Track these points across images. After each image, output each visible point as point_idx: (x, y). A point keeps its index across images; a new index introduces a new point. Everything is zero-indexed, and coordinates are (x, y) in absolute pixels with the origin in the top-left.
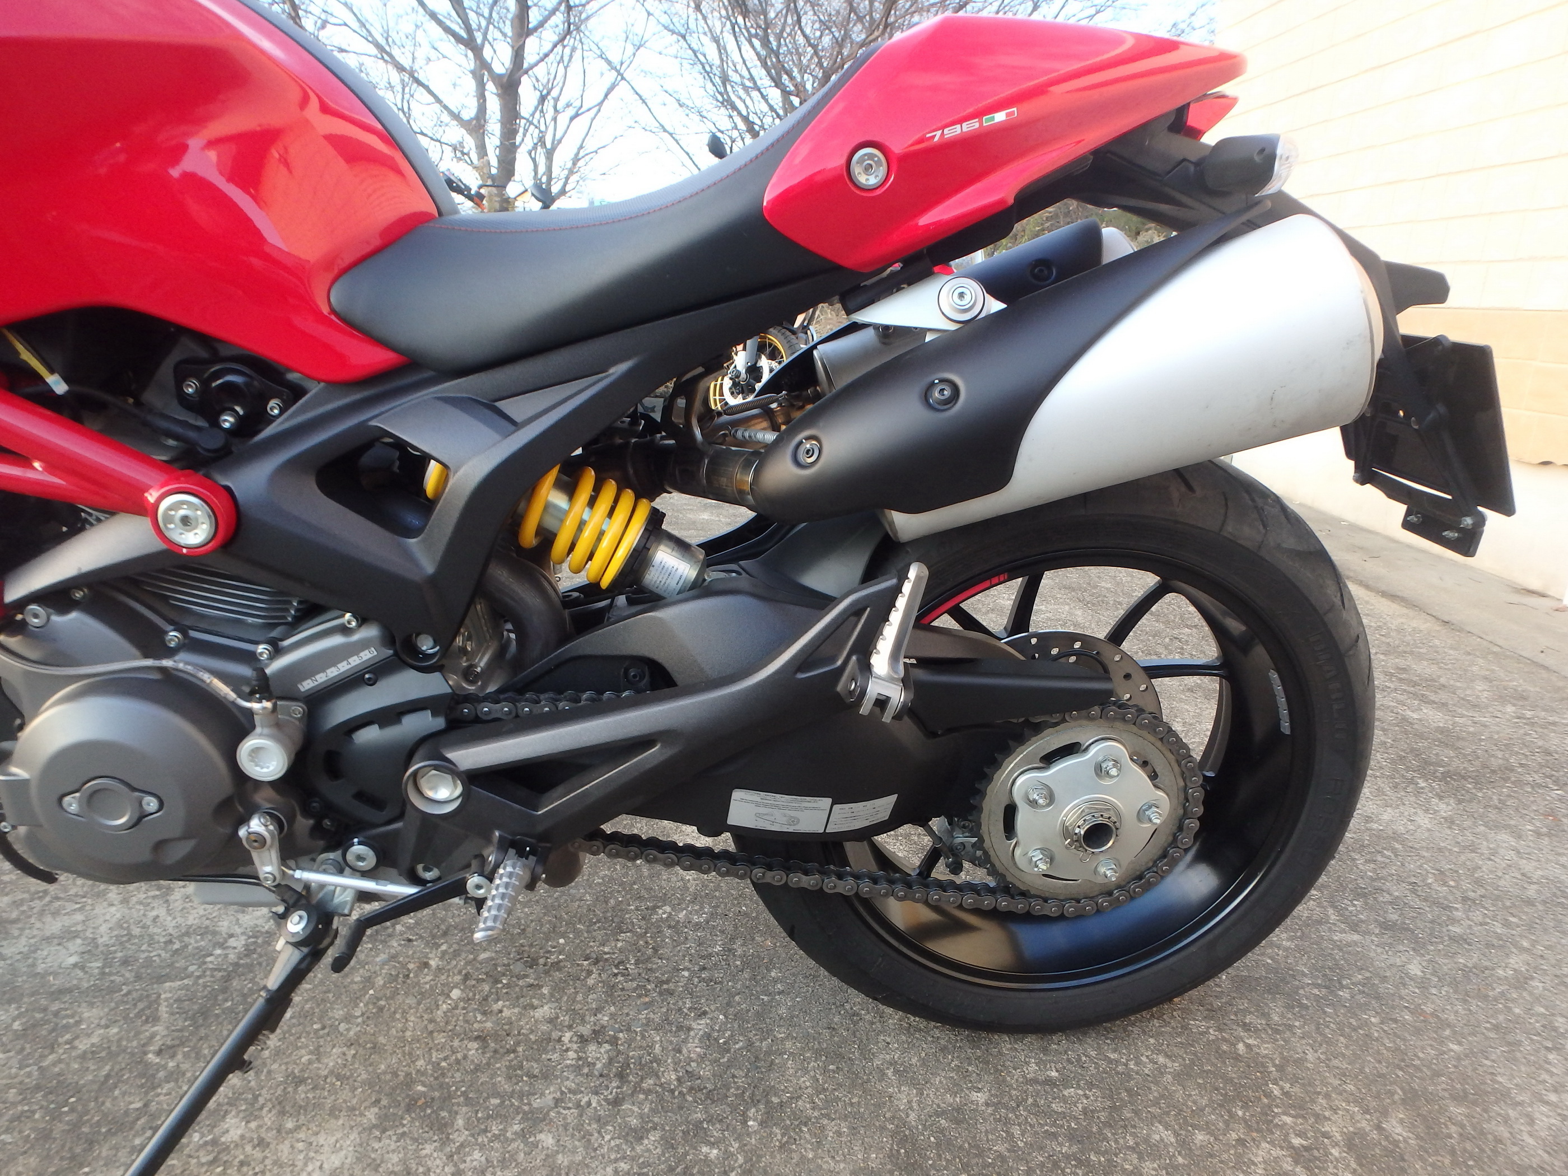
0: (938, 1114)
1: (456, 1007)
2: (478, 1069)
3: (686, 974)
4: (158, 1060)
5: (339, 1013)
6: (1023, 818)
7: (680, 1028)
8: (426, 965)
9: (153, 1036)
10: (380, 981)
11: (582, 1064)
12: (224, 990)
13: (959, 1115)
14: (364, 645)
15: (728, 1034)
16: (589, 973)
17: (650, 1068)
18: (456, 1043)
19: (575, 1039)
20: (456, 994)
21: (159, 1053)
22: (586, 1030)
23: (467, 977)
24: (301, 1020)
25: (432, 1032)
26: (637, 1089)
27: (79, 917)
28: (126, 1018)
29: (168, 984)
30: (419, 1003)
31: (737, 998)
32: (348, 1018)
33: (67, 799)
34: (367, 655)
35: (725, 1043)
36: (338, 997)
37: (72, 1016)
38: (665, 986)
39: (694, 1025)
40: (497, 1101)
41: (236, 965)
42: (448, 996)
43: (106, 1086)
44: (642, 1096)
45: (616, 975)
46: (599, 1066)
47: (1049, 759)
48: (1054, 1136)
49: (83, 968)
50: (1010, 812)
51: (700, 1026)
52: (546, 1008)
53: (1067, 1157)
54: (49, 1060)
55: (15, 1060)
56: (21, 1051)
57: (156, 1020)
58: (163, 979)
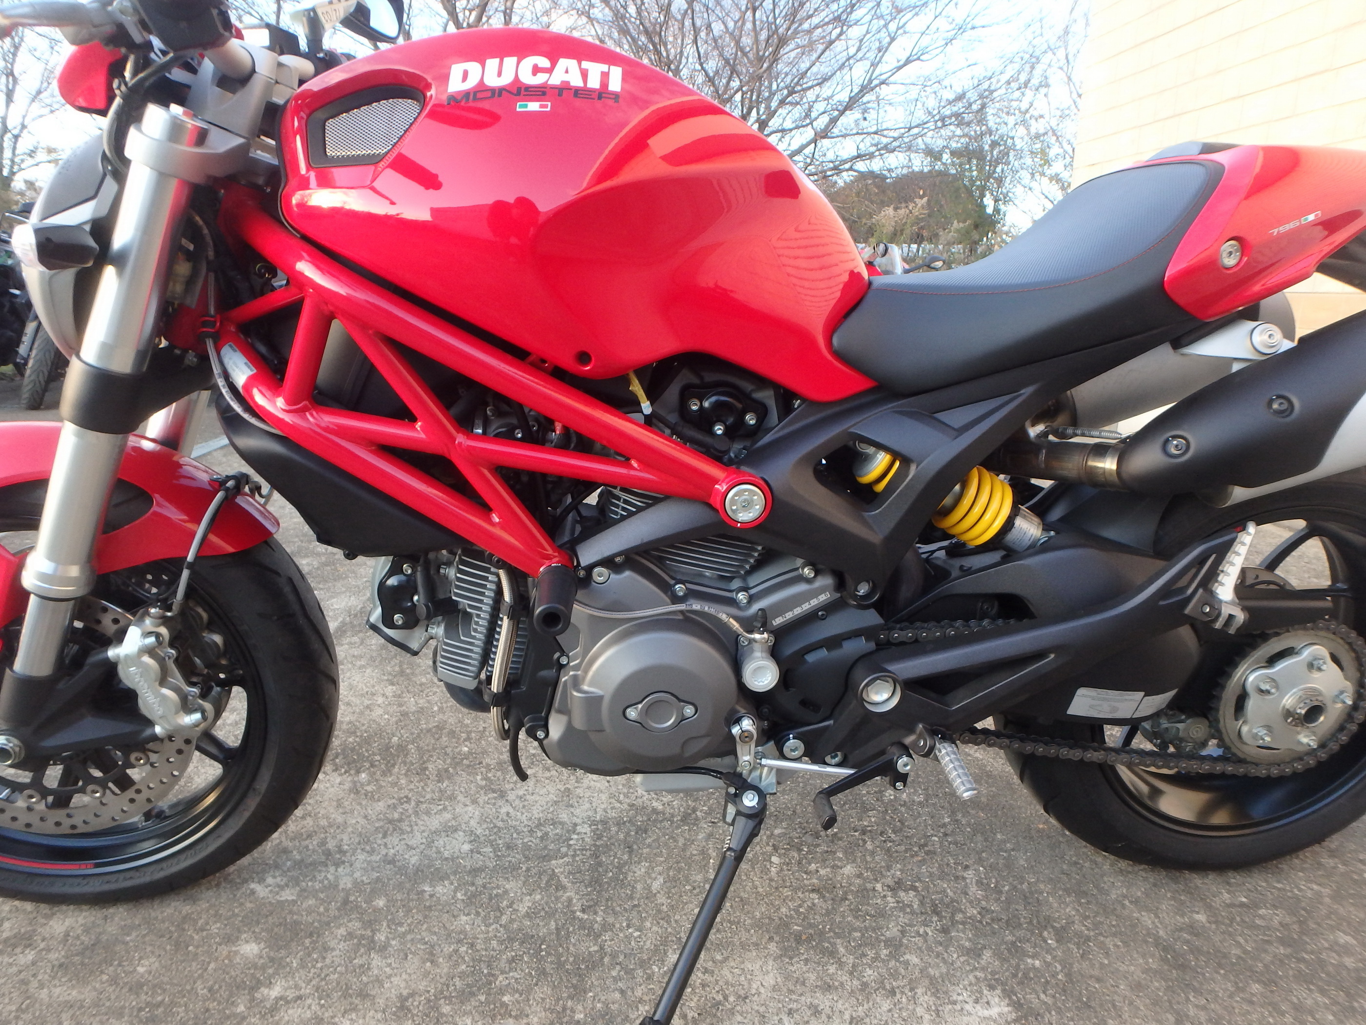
0: (1181, 930)
1: (782, 870)
2: (829, 912)
3: (936, 839)
4: (586, 917)
6: (1251, 705)
7: (957, 878)
9: (570, 900)
11: (903, 907)
12: (600, 864)
13: (1192, 929)
14: (822, 590)
15: (994, 880)
16: (865, 842)
17: (953, 907)
18: (800, 894)
19: (885, 888)
21: (583, 911)
22: (889, 881)
24: (674, 884)
25: (777, 888)
26: (954, 923)
27: (447, 816)
28: (540, 887)
29: (554, 862)
30: (754, 868)
31: (984, 855)
33: (628, 710)
34: (823, 598)
35: (995, 887)
37: (498, 887)
38: (926, 849)
39: (965, 875)
40: (857, 934)
43: (561, 936)
44: (960, 926)
45: (885, 841)
46: (915, 906)
47: (1272, 661)
48: (1268, 942)
49: (479, 853)
50: (1242, 699)
51: (969, 874)
52: (849, 867)
53: (1287, 956)
54: (504, 919)
55: (478, 921)
56: (478, 914)
57: (564, 888)
58: (547, 858)
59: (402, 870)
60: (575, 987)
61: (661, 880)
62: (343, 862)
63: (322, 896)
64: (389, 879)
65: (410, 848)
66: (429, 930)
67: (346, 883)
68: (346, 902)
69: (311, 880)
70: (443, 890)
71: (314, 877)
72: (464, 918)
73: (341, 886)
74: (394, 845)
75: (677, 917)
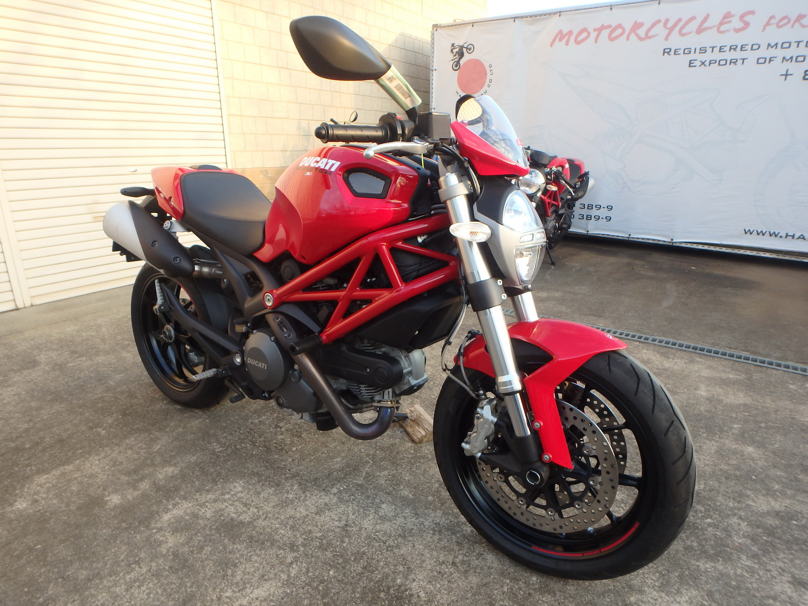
2: (306, 431)
5: (324, 455)
8: (293, 460)
9: (369, 468)
10: (308, 460)
12: (346, 475)
20: (294, 449)
21: (370, 462)
23: (287, 452)
28: (374, 476)
29: (360, 483)
32: (322, 453)
36: (321, 460)
37: (387, 483)
41: (339, 482)
42: (297, 450)
43: (383, 459)
49: (381, 501)
54: (394, 472)
55: (403, 475)
56: (401, 478)
57: (367, 473)
58: (361, 486)
59: (415, 508)
60: (393, 446)
61: (335, 460)
62: (436, 524)
63: (450, 511)
64: (422, 506)
65: (405, 518)
66: (420, 480)
67: (439, 513)
68: (443, 504)
69: (452, 521)
70: (405, 492)
71: (450, 522)
72: (407, 479)
73: (441, 512)
74: (411, 522)
75: (346, 448)
